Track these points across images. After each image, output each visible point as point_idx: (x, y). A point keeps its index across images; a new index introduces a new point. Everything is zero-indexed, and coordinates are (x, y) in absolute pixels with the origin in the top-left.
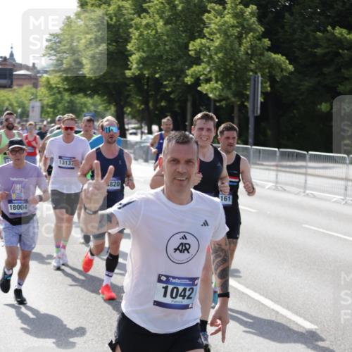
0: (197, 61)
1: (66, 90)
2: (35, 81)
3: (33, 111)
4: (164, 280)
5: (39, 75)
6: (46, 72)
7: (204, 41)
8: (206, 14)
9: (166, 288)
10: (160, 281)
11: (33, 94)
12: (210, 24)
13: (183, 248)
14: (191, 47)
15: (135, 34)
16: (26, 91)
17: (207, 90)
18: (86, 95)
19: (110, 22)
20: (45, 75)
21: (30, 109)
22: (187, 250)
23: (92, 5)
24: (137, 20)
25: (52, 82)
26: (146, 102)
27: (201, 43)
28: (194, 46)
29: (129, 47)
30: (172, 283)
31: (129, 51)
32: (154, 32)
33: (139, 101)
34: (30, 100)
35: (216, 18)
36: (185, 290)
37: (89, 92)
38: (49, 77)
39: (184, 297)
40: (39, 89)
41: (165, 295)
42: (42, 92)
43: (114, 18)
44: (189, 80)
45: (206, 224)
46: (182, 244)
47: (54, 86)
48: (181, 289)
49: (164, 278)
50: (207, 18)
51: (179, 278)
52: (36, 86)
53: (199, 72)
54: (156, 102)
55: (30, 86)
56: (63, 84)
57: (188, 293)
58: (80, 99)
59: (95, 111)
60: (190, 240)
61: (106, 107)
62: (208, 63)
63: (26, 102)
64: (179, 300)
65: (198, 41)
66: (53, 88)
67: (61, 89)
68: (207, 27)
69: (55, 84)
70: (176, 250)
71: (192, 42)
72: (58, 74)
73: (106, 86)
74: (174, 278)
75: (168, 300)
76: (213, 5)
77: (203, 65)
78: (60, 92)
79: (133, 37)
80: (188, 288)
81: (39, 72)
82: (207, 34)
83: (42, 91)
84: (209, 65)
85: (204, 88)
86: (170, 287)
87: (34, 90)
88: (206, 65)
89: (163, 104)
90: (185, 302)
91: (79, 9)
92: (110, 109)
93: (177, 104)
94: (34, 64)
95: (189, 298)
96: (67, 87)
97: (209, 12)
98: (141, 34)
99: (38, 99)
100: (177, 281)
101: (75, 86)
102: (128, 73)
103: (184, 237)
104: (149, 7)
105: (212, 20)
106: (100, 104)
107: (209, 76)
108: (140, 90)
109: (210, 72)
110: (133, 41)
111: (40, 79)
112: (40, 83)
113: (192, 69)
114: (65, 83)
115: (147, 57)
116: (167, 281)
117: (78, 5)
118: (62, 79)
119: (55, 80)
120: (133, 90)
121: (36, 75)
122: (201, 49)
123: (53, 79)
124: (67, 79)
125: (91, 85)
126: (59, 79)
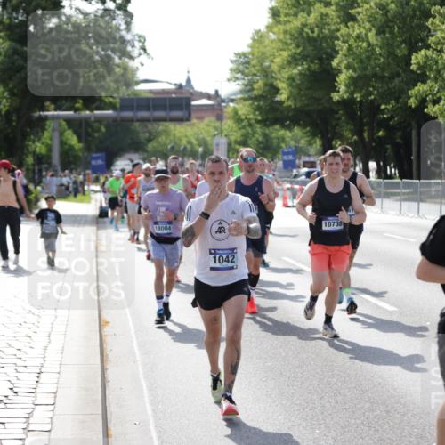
0: (422, 78)
1: (258, 122)
2: (219, 112)
3: (218, 150)
4: (213, 252)
5: (224, 104)
6: (232, 101)
7: (429, 53)
8: (431, 20)
9: (215, 258)
10: (211, 253)
11: (216, 128)
12: (435, 31)
13: (221, 230)
14: (413, 61)
15: (342, 47)
16: (208, 125)
17: (435, 113)
18: (284, 127)
19: (311, 34)
20: (231, 104)
22: (224, 231)
23: (287, 15)
24: (344, 30)
25: (240, 113)
26: (360, 134)
27: (426, 56)
28: (417, 59)
29: (335, 63)
30: (218, 254)
31: (335, 69)
32: (365, 45)
33: (351, 130)
34: (215, 136)
35: (443, 23)
36: (228, 257)
37: (288, 122)
38: (237, 106)
39: (228, 261)
40: (224, 122)
41: (215, 262)
42: (229, 126)
43: (316, 30)
44: (412, 102)
46: (220, 227)
47: (243, 117)
48: (225, 256)
50: (432, 24)
51: (222, 250)
52: (220, 118)
53: (425, 91)
54: (372, 134)
55: (213, 119)
56: (254, 114)
57: (230, 259)
58: (278, 132)
59: (296, 146)
60: (224, 224)
61: (309, 141)
62: (436, 79)
63: (209, 139)
64: (225, 264)
65: (423, 52)
66: (242, 121)
67: (253, 121)
68: (432, 36)
69: (244, 114)
70: (217, 232)
71: (414, 55)
72: (248, 103)
73: (308, 114)
74: (219, 250)
75: (218, 265)
76: (438, 7)
77: (429, 83)
78: (250, 125)
79: (340, 52)
80: (230, 255)
81: (223, 101)
82: (432, 45)
83: (228, 124)
84: (436, 83)
85: (432, 110)
86: (218, 256)
87: (218, 124)
88: (433, 83)
89: (380, 133)
91: (271, 21)
92: (315, 142)
93: (399, 134)
94: (217, 92)
95: (232, 262)
96: (259, 118)
97: (434, 17)
98: (350, 48)
99: (225, 133)
100: (221, 252)
101: (270, 116)
102: (336, 97)
103: (220, 223)
104: (359, 13)
105: (439, 26)
106: (302, 138)
107: (438, 95)
108: (351, 116)
109: (438, 91)
110: (339, 56)
111: (225, 110)
112: (225, 114)
113: (416, 88)
114: (257, 113)
115: (358, 76)
116: (215, 253)
117: (269, 15)
118: (253, 109)
119: (244, 109)
120: (343, 118)
121: (220, 105)
122: (425, 63)
123: (242, 109)
124: (259, 108)
125: (290, 114)
126: (248, 109)
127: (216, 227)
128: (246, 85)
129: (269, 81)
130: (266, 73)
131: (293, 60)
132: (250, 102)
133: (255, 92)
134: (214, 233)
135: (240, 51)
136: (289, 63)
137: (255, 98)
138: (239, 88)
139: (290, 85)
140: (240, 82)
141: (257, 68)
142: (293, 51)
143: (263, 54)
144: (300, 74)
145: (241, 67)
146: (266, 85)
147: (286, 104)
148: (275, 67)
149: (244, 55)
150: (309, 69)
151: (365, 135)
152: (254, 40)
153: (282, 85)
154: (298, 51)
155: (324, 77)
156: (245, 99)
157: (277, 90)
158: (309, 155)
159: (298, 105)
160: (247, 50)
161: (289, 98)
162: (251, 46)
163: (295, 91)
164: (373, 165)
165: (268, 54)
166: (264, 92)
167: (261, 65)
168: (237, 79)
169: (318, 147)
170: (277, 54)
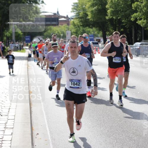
0: (136, 11)
1: (81, 26)
2: (68, 23)
3: (68, 35)
5: (70, 20)
6: (72, 19)
7: (138, 3)
9: (72, 83)
10: (70, 81)
11: (67, 28)
13: (74, 72)
14: (133, 6)
16: (64, 27)
18: (90, 27)
20: (72, 20)
21: (67, 34)
22: (75, 72)
25: (75, 23)
27: (137, 4)
28: (134, 5)
29: (107, 6)
30: (73, 81)
31: (107, 8)
33: (112, 29)
34: (67, 30)
36: (77, 83)
37: (91, 26)
38: (74, 20)
39: (77, 85)
41: (72, 85)
44: (132, 19)
45: (80, 66)
46: (73, 71)
47: (76, 24)
48: (76, 83)
49: (71, 80)
51: (75, 80)
52: (68, 24)
53: (137, 16)
54: (119, 30)
55: (66, 25)
56: (80, 23)
57: (78, 84)
58: (88, 29)
59: (94, 34)
61: (98, 32)
62: (140, 12)
63: (65, 31)
66: (76, 25)
69: (77, 23)
70: (72, 72)
71: (133, 4)
72: (77, 19)
73: (98, 23)
74: (73, 80)
77: (138, 13)
78: (79, 27)
79: (108, 2)
80: (78, 83)
81: (69, 19)
83: (71, 26)
84: (140, 13)
85: (139, 22)
86: (73, 82)
87: (68, 26)
89: (122, 30)
90: (78, 86)
92: (100, 33)
93: (128, 30)
94: (67, 16)
95: (79, 85)
96: (81, 24)
98: (112, 1)
99: (70, 29)
101: (85, 24)
102: (107, 18)
103: (74, 69)
106: (96, 31)
107: (141, 17)
108: (112, 24)
110: (108, 4)
111: (70, 22)
112: (70, 23)
113: (134, 15)
114: (81, 23)
115: (114, 11)
116: (72, 81)
118: (79, 21)
119: (76, 22)
120: (109, 24)
121: (68, 20)
122: (137, 6)
123: (76, 21)
124: (81, 21)
125: (92, 23)
126: (78, 21)
127: (72, 70)
128: (77, 14)
129: (85, 12)
130: (84, 9)
131: (93, 5)
132: (79, 19)
133: (80, 16)
134: (71, 73)
136: (91, 6)
137: (81, 18)
138: (75, 14)
139: (92, 13)
140: (75, 13)
141: (81, 8)
142: (93, 2)
143: (83, 3)
144: (95, 10)
145: (75, 8)
146: (84, 13)
147: (90, 20)
148: (87, 8)
149: (76, 3)
150: (98, 8)
153: (89, 13)
155: (103, 11)
157: (87, 15)
158: (98, 37)
159: (95, 20)
161: (91, 18)
162: (79, 1)
163: (93, 15)
165: (85, 3)
166: (83, 16)
167: (82, 7)
168: (74, 11)
169: (101, 34)
170: (87, 3)
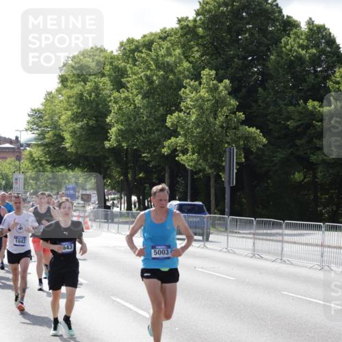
0: (175, 133)
1: (48, 163)
2: (18, 154)
3: (16, 183)
5: (22, 148)
6: (29, 145)
7: (182, 114)
8: (183, 89)
11: (16, 167)
12: (186, 98)
15: (114, 108)
16: (9, 164)
18: (68, 168)
19: (89, 98)
20: (28, 148)
21: (14, 181)
23: (72, 82)
24: (116, 94)
25: (34, 155)
26: (125, 175)
27: (179, 117)
28: (170, 120)
29: (108, 120)
32: (132, 107)
33: (119, 172)
34: (14, 172)
35: (192, 93)
37: (71, 164)
38: (32, 150)
40: (22, 161)
42: (26, 165)
43: (93, 94)
44: (165, 151)
47: (37, 159)
50: (184, 93)
52: (19, 158)
54: (135, 175)
55: (14, 159)
56: (45, 157)
58: (63, 171)
62: (185, 136)
63: (10, 174)
65: (176, 114)
66: (36, 161)
67: (44, 162)
68: (183, 102)
69: (38, 157)
71: (169, 116)
72: (41, 148)
73: (86, 159)
76: (188, 81)
77: (180, 137)
78: (42, 165)
79: (113, 111)
81: (22, 145)
82: (183, 108)
83: (25, 163)
85: (182, 158)
87: (17, 163)
88: (183, 138)
89: (141, 175)
91: (60, 85)
93: (155, 176)
94: (17, 138)
96: (49, 160)
97: (185, 87)
98: (120, 109)
99: (22, 170)
101: (56, 159)
102: (107, 144)
104: (129, 82)
105: (189, 94)
108: (119, 162)
110: (112, 114)
111: (23, 153)
112: (23, 156)
113: (170, 141)
114: (47, 156)
115: (126, 130)
117: (58, 81)
118: (44, 153)
119: (37, 153)
120: (113, 163)
121: (19, 148)
122: (178, 122)
123: (35, 153)
124: (49, 152)
125: (73, 158)
126: (41, 153)
128: (39, 135)
129: (57, 132)
130: (55, 126)
131: (75, 118)
132: (43, 148)
133: (47, 141)
135: (36, 108)
136: (73, 120)
137: (46, 145)
138: (34, 135)
139: (73, 137)
140: (35, 132)
141: (48, 122)
142: (75, 110)
143: (53, 111)
144: (82, 128)
145: (36, 121)
146: (55, 135)
147: (69, 150)
148: (61, 122)
149: (39, 111)
150: (87, 124)
151: (129, 176)
152: (46, 100)
153: (67, 136)
154: (79, 111)
155: (98, 130)
156: (38, 145)
157: (63, 139)
159: (80, 151)
160: (41, 107)
161: (71, 146)
162: (44, 105)
163: (76, 141)
164: (134, 198)
165: (57, 111)
166: (52, 140)
167: (52, 119)
168: (33, 129)
170: (63, 112)
